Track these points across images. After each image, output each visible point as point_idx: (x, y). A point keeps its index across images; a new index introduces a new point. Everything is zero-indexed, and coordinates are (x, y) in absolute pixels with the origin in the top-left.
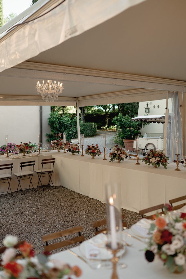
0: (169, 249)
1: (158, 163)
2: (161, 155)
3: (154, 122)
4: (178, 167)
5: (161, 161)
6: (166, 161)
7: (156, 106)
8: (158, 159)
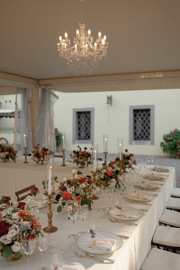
0: (6, 239)
1: (7, 157)
2: (10, 150)
3: (6, 117)
4: (26, 159)
5: (10, 155)
6: (15, 155)
7: (8, 101)
8: (7, 153)
